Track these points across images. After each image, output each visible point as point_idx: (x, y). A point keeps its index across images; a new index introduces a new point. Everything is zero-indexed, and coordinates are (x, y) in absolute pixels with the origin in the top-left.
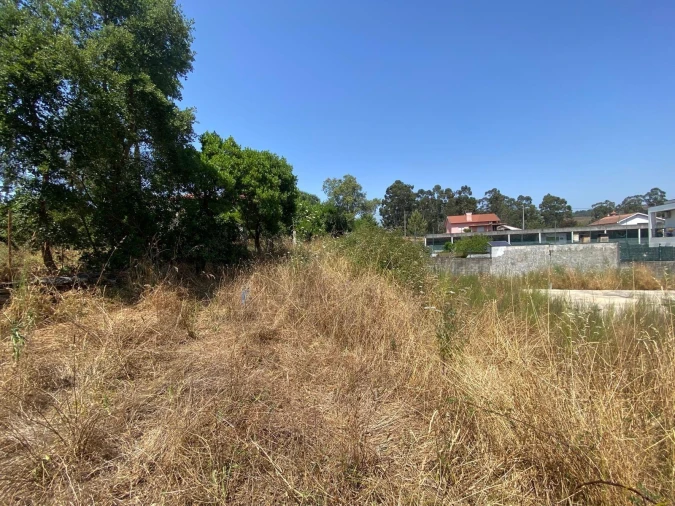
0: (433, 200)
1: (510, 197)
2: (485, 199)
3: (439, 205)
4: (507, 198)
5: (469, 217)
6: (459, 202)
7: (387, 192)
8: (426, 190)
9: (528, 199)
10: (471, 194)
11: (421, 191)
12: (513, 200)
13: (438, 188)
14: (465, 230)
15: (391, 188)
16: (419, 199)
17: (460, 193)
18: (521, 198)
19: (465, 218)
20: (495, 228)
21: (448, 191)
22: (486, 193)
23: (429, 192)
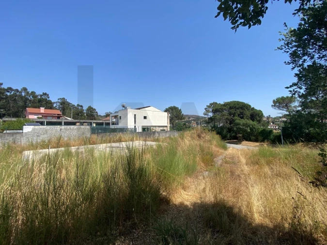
0: (21, 96)
1: (73, 104)
2: (59, 102)
3: (25, 100)
4: (71, 104)
5: (42, 110)
8: (14, 88)
9: (82, 106)
10: (49, 98)
11: (10, 89)
12: (74, 105)
14: (38, 118)
16: (8, 94)
17: (41, 96)
18: (78, 105)
19: (40, 111)
20: (59, 118)
21: (33, 93)
22: (58, 99)
23: (17, 91)
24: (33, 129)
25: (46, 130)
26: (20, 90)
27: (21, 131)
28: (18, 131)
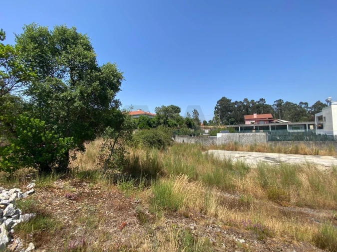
0: (244, 106)
2: (275, 105)
5: (255, 116)
6: (258, 107)
7: (218, 102)
8: (239, 101)
9: (307, 104)
10: (265, 102)
11: (236, 102)
12: (296, 104)
13: (246, 100)
15: (220, 101)
16: (236, 106)
17: (258, 102)
18: (301, 103)
19: (253, 117)
20: (270, 122)
21: (252, 101)
22: (275, 102)
23: (241, 102)
24: (222, 136)
25: (230, 137)
26: (242, 101)
27: (216, 137)
28: (213, 137)
